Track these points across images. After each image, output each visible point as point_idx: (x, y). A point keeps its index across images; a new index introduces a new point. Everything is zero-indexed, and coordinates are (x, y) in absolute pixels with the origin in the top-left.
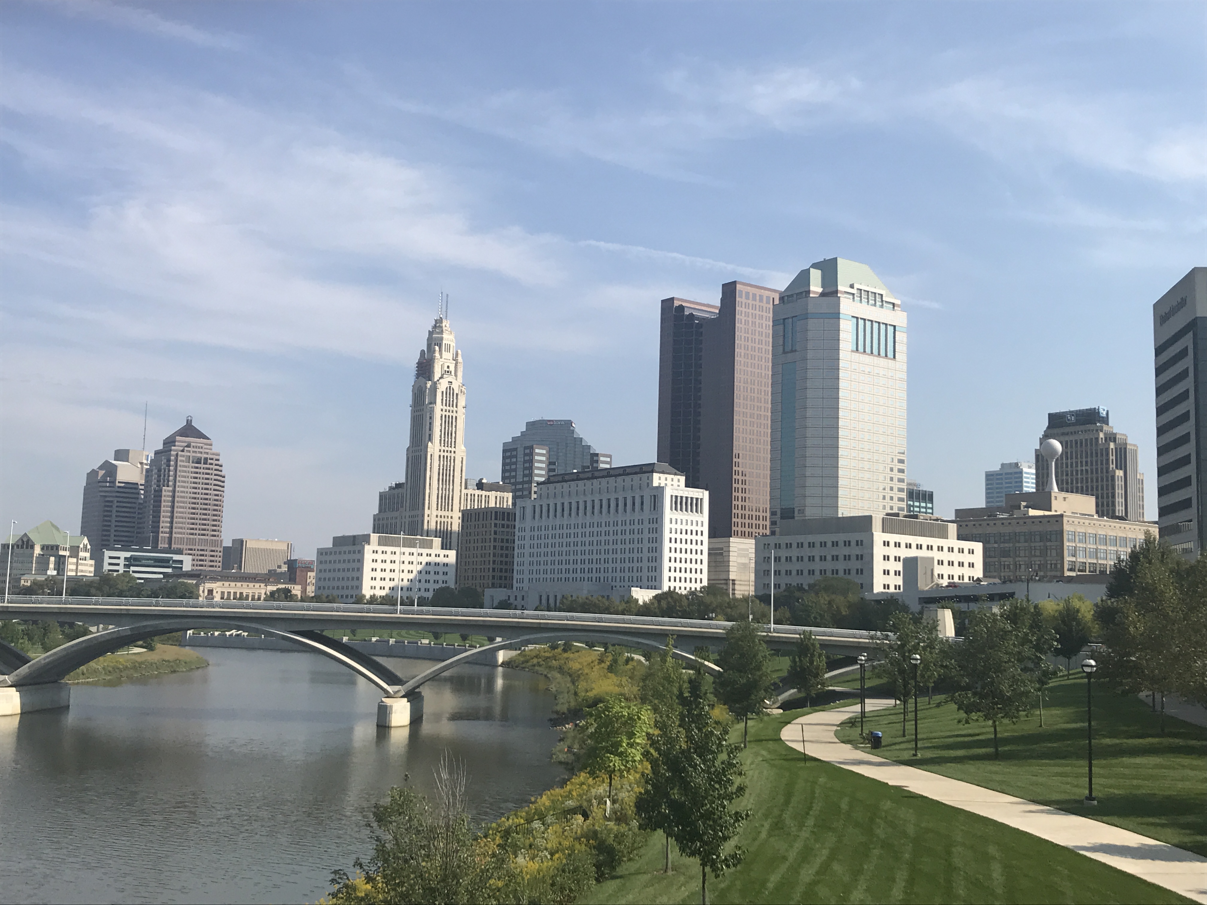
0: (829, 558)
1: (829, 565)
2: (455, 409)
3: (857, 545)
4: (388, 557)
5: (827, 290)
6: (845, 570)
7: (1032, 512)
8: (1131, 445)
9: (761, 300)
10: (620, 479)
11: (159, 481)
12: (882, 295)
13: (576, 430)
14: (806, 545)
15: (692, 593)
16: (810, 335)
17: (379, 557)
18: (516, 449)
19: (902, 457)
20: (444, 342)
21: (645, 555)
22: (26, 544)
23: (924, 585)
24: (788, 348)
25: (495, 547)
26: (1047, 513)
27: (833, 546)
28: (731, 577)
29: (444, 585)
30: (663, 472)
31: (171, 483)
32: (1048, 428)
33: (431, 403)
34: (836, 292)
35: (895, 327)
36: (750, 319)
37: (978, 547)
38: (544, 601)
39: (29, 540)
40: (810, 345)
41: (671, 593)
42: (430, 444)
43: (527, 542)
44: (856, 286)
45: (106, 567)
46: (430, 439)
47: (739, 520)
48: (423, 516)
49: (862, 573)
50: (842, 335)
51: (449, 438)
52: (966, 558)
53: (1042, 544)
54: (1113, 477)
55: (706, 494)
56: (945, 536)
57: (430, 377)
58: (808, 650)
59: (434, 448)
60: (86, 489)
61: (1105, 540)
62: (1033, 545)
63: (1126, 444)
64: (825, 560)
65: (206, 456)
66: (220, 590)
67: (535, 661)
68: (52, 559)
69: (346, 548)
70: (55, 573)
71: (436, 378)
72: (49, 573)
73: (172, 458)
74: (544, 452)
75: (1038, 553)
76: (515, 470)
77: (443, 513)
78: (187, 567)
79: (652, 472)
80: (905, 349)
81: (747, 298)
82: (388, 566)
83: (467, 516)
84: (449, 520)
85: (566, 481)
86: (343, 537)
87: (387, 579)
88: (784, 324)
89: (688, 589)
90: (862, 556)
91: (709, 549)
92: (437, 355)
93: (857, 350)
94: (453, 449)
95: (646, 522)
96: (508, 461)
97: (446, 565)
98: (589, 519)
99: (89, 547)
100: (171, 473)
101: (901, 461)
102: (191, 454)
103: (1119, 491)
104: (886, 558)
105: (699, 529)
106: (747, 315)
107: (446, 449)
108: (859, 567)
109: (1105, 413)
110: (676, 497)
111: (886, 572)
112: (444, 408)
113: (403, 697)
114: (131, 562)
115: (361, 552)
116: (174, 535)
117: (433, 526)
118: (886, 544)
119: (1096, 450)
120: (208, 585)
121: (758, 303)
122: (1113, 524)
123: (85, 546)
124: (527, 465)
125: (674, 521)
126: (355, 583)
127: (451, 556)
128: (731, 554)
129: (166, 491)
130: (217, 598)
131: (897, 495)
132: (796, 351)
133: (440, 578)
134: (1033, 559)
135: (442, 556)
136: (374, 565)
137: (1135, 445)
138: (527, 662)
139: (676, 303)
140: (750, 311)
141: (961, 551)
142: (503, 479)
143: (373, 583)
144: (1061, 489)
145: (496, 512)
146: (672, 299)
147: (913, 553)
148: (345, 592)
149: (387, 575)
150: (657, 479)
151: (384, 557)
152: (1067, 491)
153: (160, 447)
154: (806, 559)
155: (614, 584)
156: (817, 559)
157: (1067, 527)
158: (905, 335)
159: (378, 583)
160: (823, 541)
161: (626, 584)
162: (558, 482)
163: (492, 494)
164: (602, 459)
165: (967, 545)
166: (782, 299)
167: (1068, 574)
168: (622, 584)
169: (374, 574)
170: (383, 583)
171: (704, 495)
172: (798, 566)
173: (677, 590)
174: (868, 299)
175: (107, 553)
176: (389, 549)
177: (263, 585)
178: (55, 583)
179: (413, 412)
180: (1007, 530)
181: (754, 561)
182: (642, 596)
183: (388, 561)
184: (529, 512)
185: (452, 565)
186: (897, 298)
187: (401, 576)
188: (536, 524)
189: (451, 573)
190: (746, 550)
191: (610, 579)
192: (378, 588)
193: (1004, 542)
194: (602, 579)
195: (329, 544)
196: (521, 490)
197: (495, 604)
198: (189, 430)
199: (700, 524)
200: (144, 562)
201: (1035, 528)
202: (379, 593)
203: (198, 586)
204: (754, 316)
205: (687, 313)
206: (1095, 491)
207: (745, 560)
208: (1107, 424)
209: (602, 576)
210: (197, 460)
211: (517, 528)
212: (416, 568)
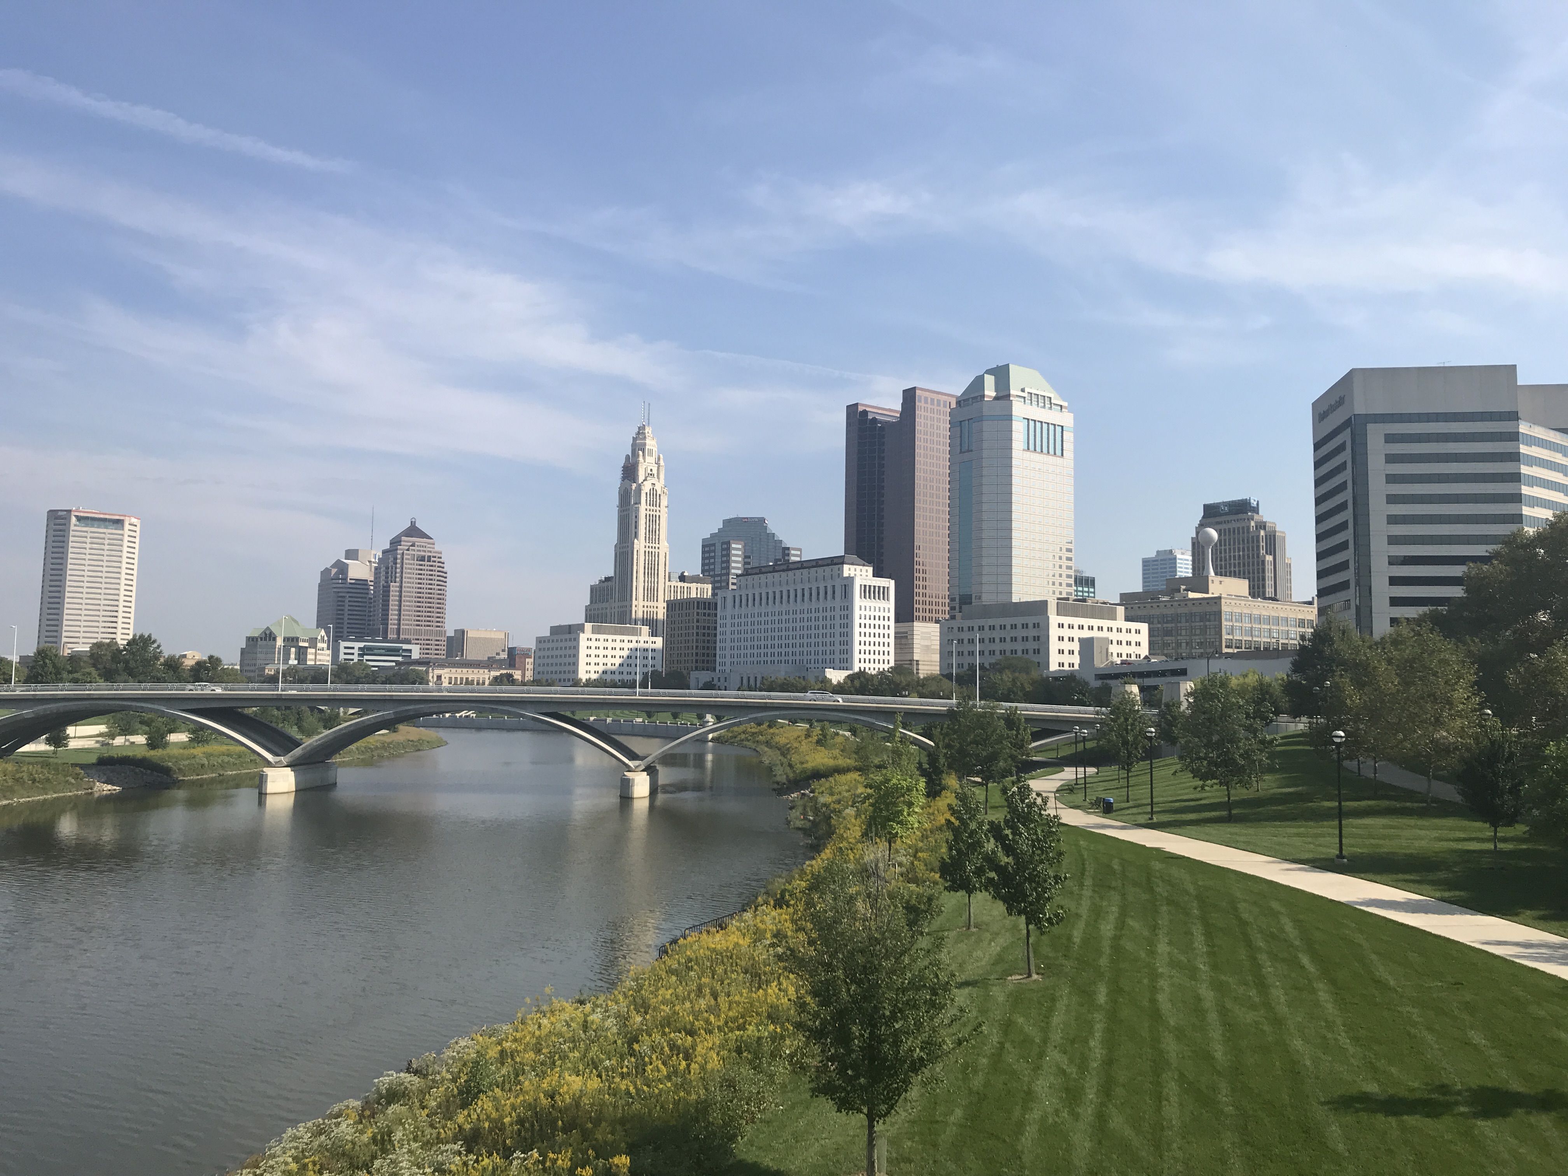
0: (1008, 639)
1: (1008, 646)
2: (658, 508)
3: (1034, 627)
4: (601, 644)
5: (1001, 394)
6: (1023, 650)
7: (1191, 595)
8: (1279, 532)
9: (939, 405)
10: (813, 570)
11: (387, 578)
12: (1050, 398)
13: (769, 526)
14: (986, 628)
15: (881, 673)
16: (985, 435)
17: (593, 644)
18: (714, 545)
19: (1070, 546)
20: (647, 447)
21: (837, 639)
22: (269, 636)
23: (1100, 663)
24: (965, 448)
25: (697, 634)
26: (1205, 596)
27: (1012, 628)
28: (915, 658)
29: (652, 669)
30: (852, 564)
31: (398, 580)
32: (1203, 517)
33: (636, 503)
34: (1009, 395)
35: (1062, 427)
36: (929, 422)
37: (1144, 627)
38: (745, 681)
39: (271, 633)
40: (985, 445)
41: (862, 674)
42: (636, 541)
43: (728, 629)
44: (1027, 390)
45: (342, 657)
46: (636, 536)
47: (921, 606)
48: (631, 606)
49: (1039, 653)
50: (1015, 435)
51: (653, 534)
52: (1134, 638)
53: (1202, 623)
54: (1263, 562)
55: (892, 582)
56: (1113, 618)
57: (634, 479)
58: (1014, 723)
59: (640, 545)
60: (320, 586)
61: (1259, 619)
62: (1193, 624)
63: (1275, 531)
64: (1005, 641)
65: (430, 554)
66: (447, 676)
68: (293, 650)
69: (564, 637)
70: (296, 662)
71: (640, 481)
72: (291, 662)
73: (399, 556)
74: (740, 546)
75: (1198, 632)
76: (714, 564)
77: (649, 604)
78: (415, 655)
79: (843, 563)
80: (1072, 447)
81: (926, 402)
82: (601, 652)
83: (671, 606)
84: (655, 610)
85: (762, 573)
86: (560, 626)
87: (601, 664)
88: (960, 426)
89: (878, 670)
90: (1038, 637)
91: (896, 633)
92: (641, 459)
93: (1028, 449)
94: (657, 545)
95: (838, 610)
96: (707, 555)
97: (653, 650)
98: (784, 607)
99: (326, 638)
100: (398, 570)
101: (1069, 550)
102: (416, 553)
103: (1269, 574)
104: (1061, 639)
105: (887, 615)
106: (926, 418)
107: (651, 545)
108: (1036, 647)
109: (1255, 503)
110: (865, 586)
111: (1061, 652)
112: (648, 507)
113: (643, 771)
114: (364, 651)
115: (577, 640)
116: (402, 627)
117: (640, 615)
118: (1061, 626)
119: (1248, 538)
120: (438, 672)
121: (936, 407)
122: (1266, 605)
123: (323, 638)
124: (725, 559)
125: (863, 608)
126: (571, 668)
127: (659, 642)
128: (915, 637)
129: (394, 587)
130: (445, 684)
131: (1065, 581)
132: (972, 451)
133: (648, 662)
134: (1193, 637)
135: (650, 642)
136: (589, 652)
137: (1283, 533)
138: (735, 737)
139: (861, 409)
140: (929, 414)
141: (1129, 631)
142: (703, 572)
143: (588, 668)
144: (1216, 574)
145: (698, 603)
146: (857, 405)
147: (1086, 634)
148: (562, 676)
149: (601, 660)
150: (848, 570)
151: (597, 644)
152: (1222, 575)
153: (387, 546)
155: (809, 666)
156: (997, 640)
157: (1224, 608)
158: (1072, 435)
159: (592, 668)
160: (1003, 624)
161: (821, 665)
162: (756, 574)
163: (694, 586)
164: (793, 552)
165: (1134, 626)
166: (959, 403)
167: (1225, 650)
168: (817, 666)
169: (588, 660)
170: (597, 668)
171: (890, 584)
172: (980, 647)
173: (867, 670)
174: (1038, 401)
175: (343, 644)
176: (602, 637)
177: (486, 671)
178: (296, 671)
179: (620, 512)
180: (1170, 611)
181: (938, 643)
182: (836, 676)
183: (601, 648)
184: (729, 602)
185: (659, 650)
186: (1064, 400)
187: (613, 661)
188: (737, 611)
189: (659, 657)
190: (930, 633)
191: (805, 662)
192: (592, 672)
193: (1167, 622)
194: (798, 661)
195: (547, 633)
196: (720, 582)
197: (700, 685)
198: (413, 531)
199: (886, 610)
200: (376, 651)
201: (1195, 610)
202: (594, 676)
203: (427, 672)
204: (932, 419)
205: (870, 417)
206: (1247, 575)
207: (926, 643)
208: (1258, 513)
209: (798, 658)
210: (422, 559)
211: (718, 616)
212: (625, 653)
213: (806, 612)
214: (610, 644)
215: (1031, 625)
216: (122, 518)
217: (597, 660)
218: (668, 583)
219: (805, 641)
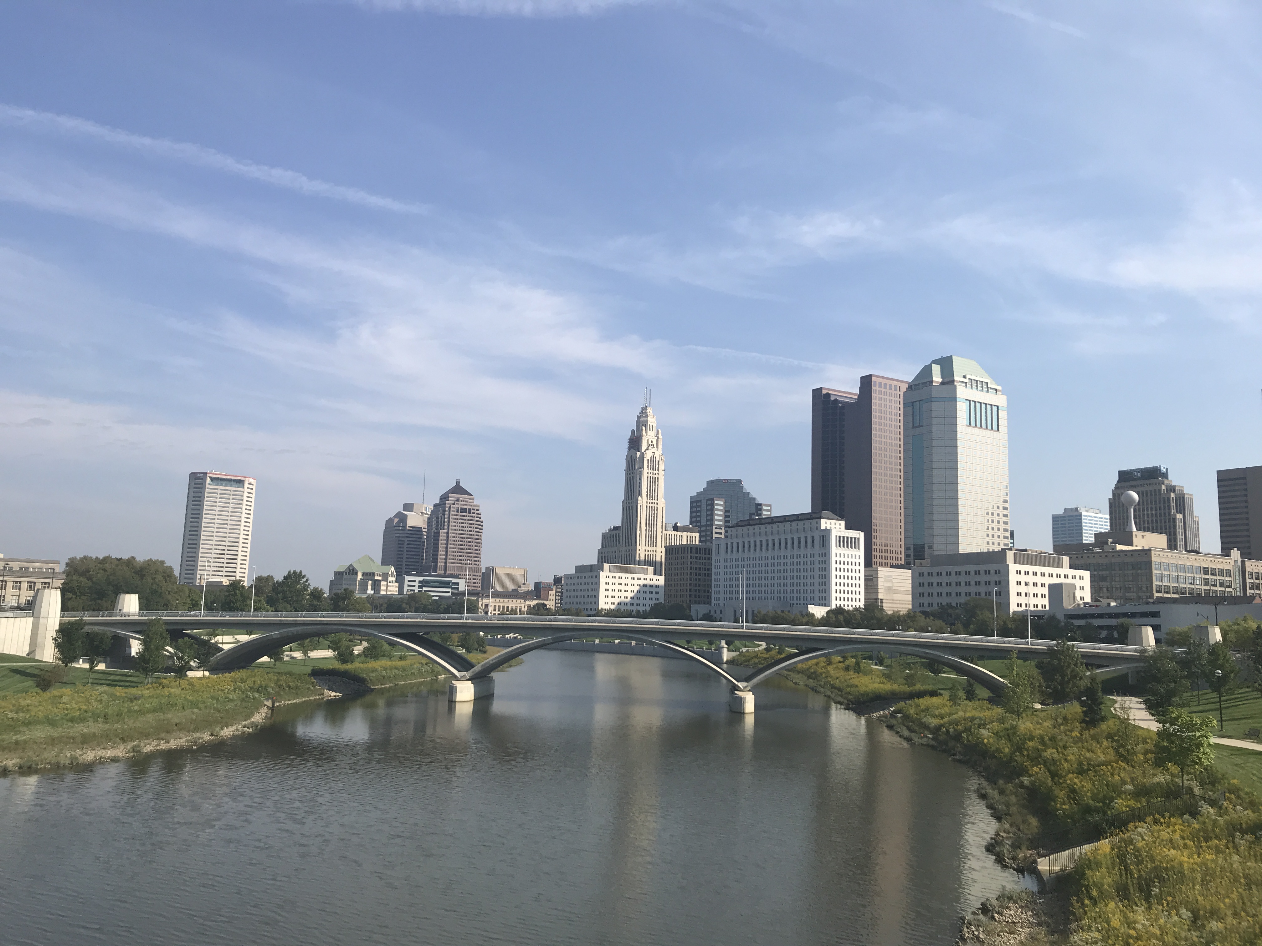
0: (973, 583)
1: (973, 589)
2: (657, 472)
3: (996, 573)
4: (617, 581)
5: (946, 380)
6: (986, 593)
7: (1119, 547)
8: (1188, 494)
9: (890, 388)
10: (794, 523)
11: (437, 526)
12: (987, 383)
13: (744, 486)
15: (857, 609)
16: (934, 414)
17: (611, 580)
18: (700, 501)
19: (1006, 505)
20: (649, 423)
21: (817, 580)
22: (352, 571)
23: (1068, 605)
24: (917, 424)
25: (691, 574)
26: (1130, 548)
27: (976, 574)
28: (880, 597)
29: (657, 602)
30: (829, 519)
31: (446, 527)
32: (1118, 482)
33: (640, 468)
34: (953, 381)
35: (998, 407)
36: (883, 402)
37: (1086, 574)
38: (738, 615)
39: (354, 569)
40: (934, 421)
41: (839, 611)
42: (639, 498)
43: (722, 571)
44: (968, 377)
45: (406, 588)
46: (640, 494)
47: (878, 554)
48: (636, 550)
49: (1000, 595)
50: (959, 414)
51: (653, 493)
52: (1078, 583)
53: (1134, 571)
54: (1174, 519)
55: (862, 534)
56: (1062, 566)
57: (638, 448)
59: (643, 501)
60: (385, 531)
61: (1184, 569)
62: (1126, 572)
63: (1184, 494)
64: (970, 584)
65: (470, 507)
66: (493, 605)
67: (756, 660)
68: (370, 582)
69: (585, 575)
71: (643, 450)
72: (369, 592)
73: (447, 509)
74: (722, 503)
75: (1130, 578)
76: (700, 516)
77: (650, 548)
78: (462, 588)
79: (820, 518)
80: (1005, 423)
81: (880, 386)
82: (617, 587)
83: (669, 550)
84: (654, 553)
85: (751, 525)
86: (584, 566)
87: (616, 597)
88: (913, 406)
89: (854, 606)
90: (1000, 582)
91: (865, 576)
92: (644, 433)
93: (970, 424)
94: (656, 502)
95: (817, 556)
96: (694, 509)
97: (657, 586)
99: (395, 573)
100: (446, 520)
102: (460, 507)
103: (1180, 531)
104: (1019, 583)
105: (857, 561)
106: (880, 399)
107: (651, 501)
108: (998, 590)
109: (1165, 470)
110: (840, 537)
111: (1019, 594)
112: (650, 471)
113: (749, 691)
114: (423, 584)
115: (598, 577)
116: (448, 564)
117: (643, 558)
118: (1019, 572)
119: (1160, 499)
120: (485, 601)
121: (888, 391)
122: (1187, 556)
123: (392, 573)
125: (838, 555)
126: (593, 600)
127: (661, 580)
128: (879, 579)
129: (443, 533)
132: (922, 426)
133: (654, 596)
134: (1127, 583)
135: (654, 580)
136: (607, 587)
137: (1191, 495)
138: (749, 661)
139: (824, 392)
140: (883, 396)
141: (1074, 577)
142: (691, 523)
143: (607, 600)
144: (1139, 529)
145: (691, 548)
146: (821, 389)
148: (586, 607)
149: (616, 594)
150: (825, 524)
151: (614, 581)
152: (1144, 530)
153: (438, 501)
154: (954, 584)
155: (792, 602)
156: (963, 584)
157: (1154, 559)
158: (1006, 413)
159: (610, 600)
161: (802, 602)
162: (745, 526)
163: (685, 534)
164: (764, 508)
165: (1078, 573)
166: (909, 387)
167: (1156, 595)
168: (799, 602)
169: (607, 593)
170: (613, 600)
171: (860, 535)
172: (948, 589)
173: (842, 606)
174: (977, 386)
175: (407, 578)
176: (617, 575)
177: (522, 601)
178: (373, 599)
179: (627, 475)
180: (1103, 561)
181: (910, 585)
182: (818, 612)
183: (617, 584)
184: (723, 548)
185: (662, 586)
186: (998, 385)
187: (626, 594)
188: (729, 557)
189: (662, 592)
190: (891, 576)
191: (788, 599)
192: (610, 603)
193: (1102, 570)
194: (782, 598)
195: (573, 571)
196: (705, 531)
197: (700, 616)
198: (458, 489)
199: (858, 557)
200: (432, 584)
201: (1127, 560)
202: (613, 607)
203: (478, 600)
204: (885, 400)
205: (832, 398)
206: (1164, 530)
207: (889, 584)
208: (1167, 478)
209: (782, 596)
210: (464, 510)
211: (713, 560)
212: (636, 589)
213: (789, 558)
214: (623, 581)
215: (992, 572)
216: (242, 479)
217: (613, 594)
218: (664, 532)
219: (789, 581)
